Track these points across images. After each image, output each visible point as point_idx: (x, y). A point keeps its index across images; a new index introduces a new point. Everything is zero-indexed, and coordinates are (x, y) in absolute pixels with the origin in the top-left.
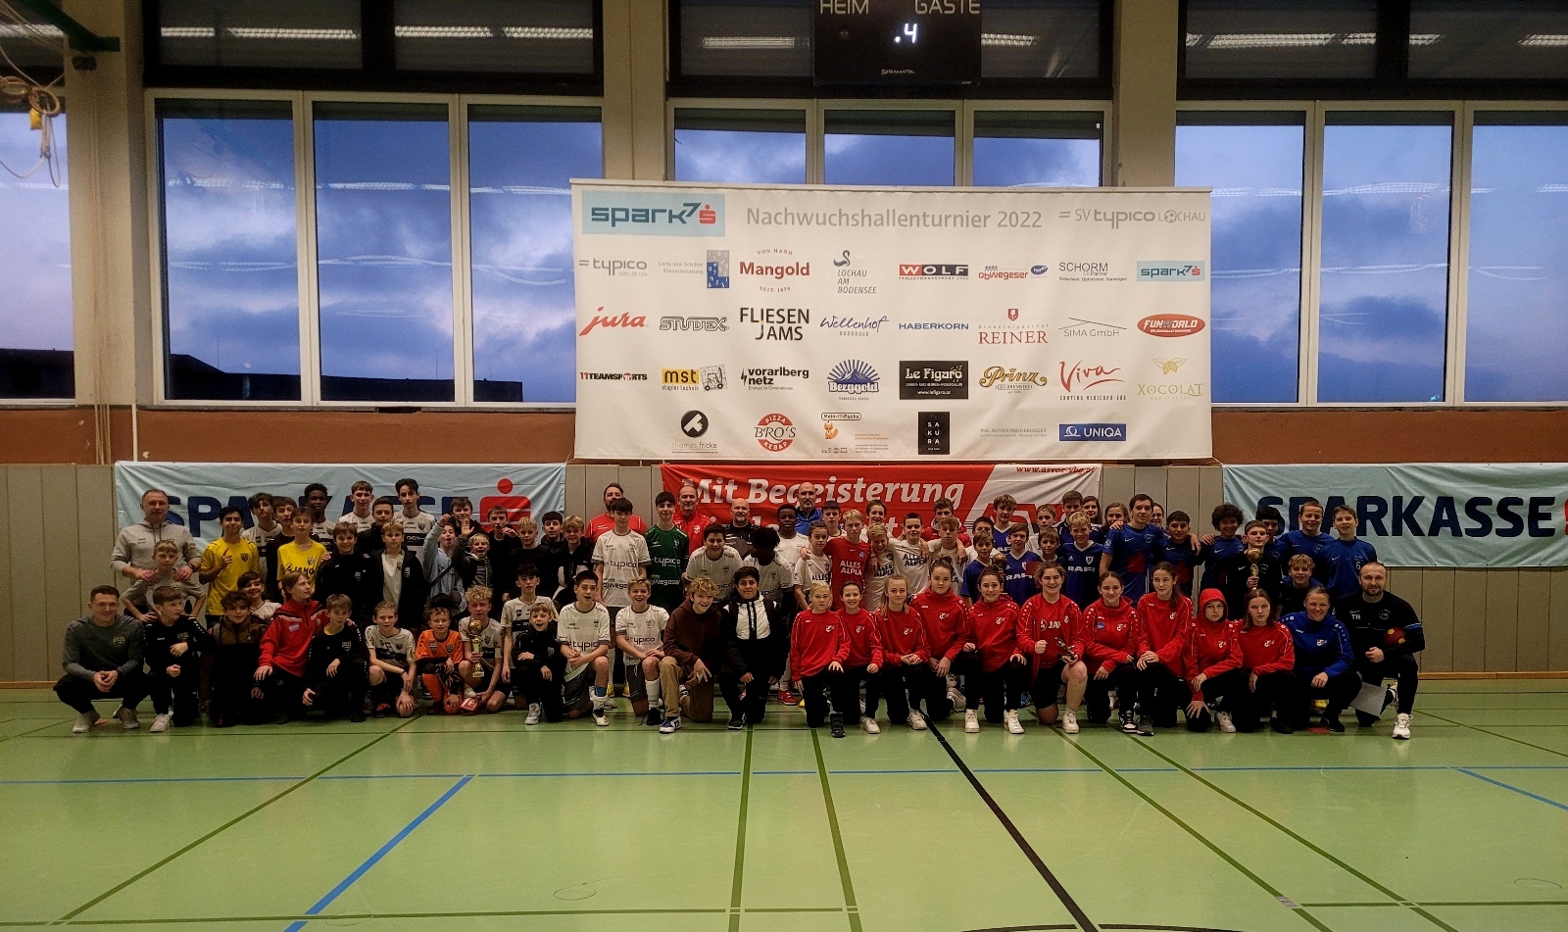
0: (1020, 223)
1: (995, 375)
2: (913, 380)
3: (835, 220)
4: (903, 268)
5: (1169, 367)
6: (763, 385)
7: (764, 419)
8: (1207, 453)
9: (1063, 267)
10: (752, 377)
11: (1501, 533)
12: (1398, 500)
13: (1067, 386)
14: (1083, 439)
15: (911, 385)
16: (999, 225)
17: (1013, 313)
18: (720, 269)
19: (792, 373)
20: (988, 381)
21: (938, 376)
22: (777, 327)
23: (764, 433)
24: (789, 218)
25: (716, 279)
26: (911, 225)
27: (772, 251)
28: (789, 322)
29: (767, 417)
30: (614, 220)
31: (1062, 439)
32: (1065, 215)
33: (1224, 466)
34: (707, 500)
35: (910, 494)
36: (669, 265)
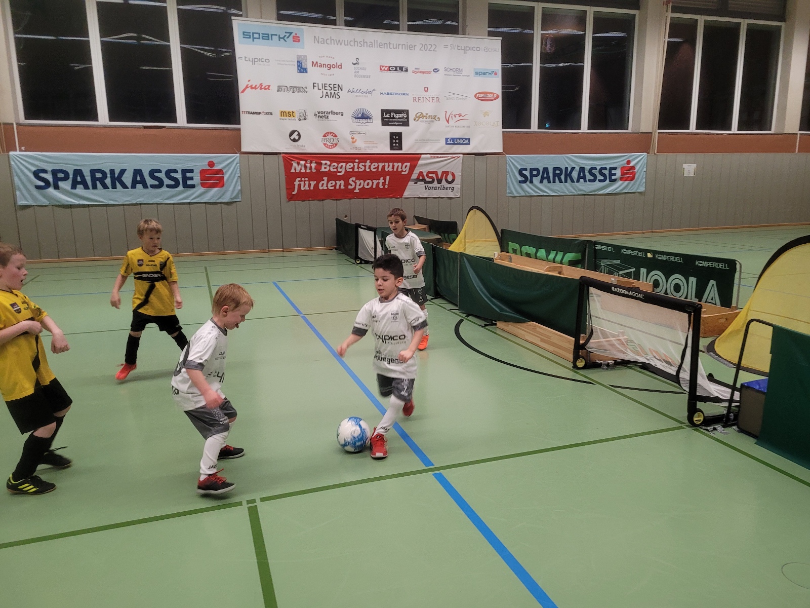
0: (428, 49)
1: (420, 116)
2: (387, 118)
4: (381, 67)
5: (486, 114)
6: (324, 119)
7: (325, 134)
8: (501, 151)
9: (446, 69)
10: (319, 115)
12: (566, 169)
13: (448, 121)
14: (454, 144)
15: (386, 120)
16: (420, 50)
17: (426, 89)
18: (303, 64)
19: (336, 113)
20: (417, 118)
21: (397, 116)
22: (329, 92)
23: (325, 140)
25: (302, 69)
26: (384, 48)
27: (325, 56)
28: (334, 90)
29: (327, 133)
30: (254, 38)
31: (446, 144)
32: (446, 46)
34: (303, 170)
35: (389, 167)
36: (280, 61)
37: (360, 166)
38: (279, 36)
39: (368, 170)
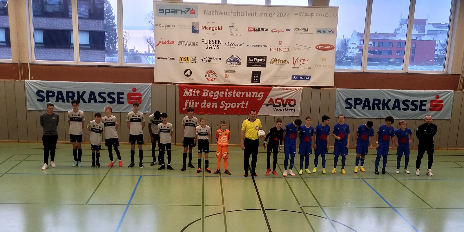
0: (283, 16)
1: (274, 61)
2: (251, 62)
3: (230, 14)
4: (249, 28)
5: (324, 59)
6: (208, 62)
8: (332, 85)
9: (295, 29)
10: (204, 60)
11: (412, 110)
12: (384, 100)
13: (295, 64)
14: (298, 80)
15: (250, 63)
16: (277, 17)
17: (280, 42)
18: (196, 28)
19: (216, 59)
20: (272, 62)
21: (258, 61)
22: (212, 45)
23: (208, 76)
24: (216, 13)
25: (195, 31)
26: (252, 16)
27: (211, 23)
28: (215, 44)
29: (209, 71)
30: (166, 13)
31: (292, 79)
32: (296, 14)
33: (337, 89)
34: (191, 95)
35: (249, 95)
36: (181, 26)
37: (229, 93)
38: (182, 10)
39: (234, 96)
